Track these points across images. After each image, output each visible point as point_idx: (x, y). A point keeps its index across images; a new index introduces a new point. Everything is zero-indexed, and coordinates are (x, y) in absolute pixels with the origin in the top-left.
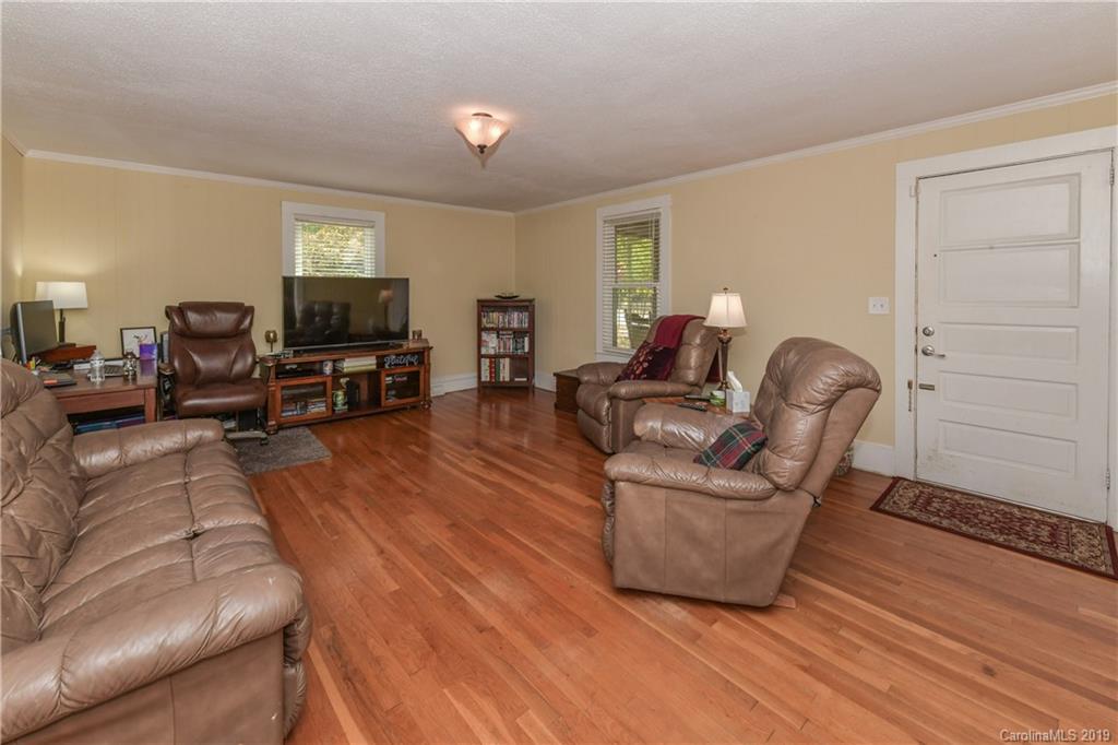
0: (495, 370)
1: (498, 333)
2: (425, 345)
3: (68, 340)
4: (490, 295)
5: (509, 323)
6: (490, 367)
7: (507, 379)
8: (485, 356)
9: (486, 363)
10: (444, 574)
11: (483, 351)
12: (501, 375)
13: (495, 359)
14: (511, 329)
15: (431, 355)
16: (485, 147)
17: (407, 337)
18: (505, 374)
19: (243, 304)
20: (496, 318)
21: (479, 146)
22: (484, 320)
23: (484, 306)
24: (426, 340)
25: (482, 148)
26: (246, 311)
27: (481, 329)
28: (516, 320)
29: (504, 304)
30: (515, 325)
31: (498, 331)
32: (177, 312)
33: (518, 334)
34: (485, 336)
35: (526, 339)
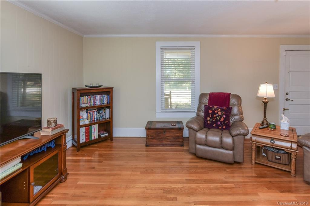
0: (88, 133)
1: (87, 110)
5: (94, 102)
6: (86, 133)
7: (97, 137)
8: (82, 126)
9: (83, 130)
11: (81, 123)
12: (93, 136)
13: (88, 127)
14: (95, 106)
18: (95, 135)
23: (83, 93)
30: (98, 103)
31: (87, 109)
33: (100, 108)
35: (107, 110)
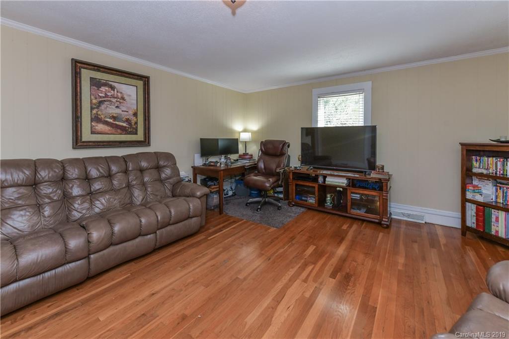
0: (483, 218)
2: (382, 177)
6: (478, 214)
7: (501, 235)
8: (472, 201)
9: (473, 209)
12: (493, 228)
13: (486, 208)
17: (374, 169)
18: (498, 228)
19: (283, 141)
22: (476, 165)
26: (284, 145)
27: (468, 174)
34: (476, 181)
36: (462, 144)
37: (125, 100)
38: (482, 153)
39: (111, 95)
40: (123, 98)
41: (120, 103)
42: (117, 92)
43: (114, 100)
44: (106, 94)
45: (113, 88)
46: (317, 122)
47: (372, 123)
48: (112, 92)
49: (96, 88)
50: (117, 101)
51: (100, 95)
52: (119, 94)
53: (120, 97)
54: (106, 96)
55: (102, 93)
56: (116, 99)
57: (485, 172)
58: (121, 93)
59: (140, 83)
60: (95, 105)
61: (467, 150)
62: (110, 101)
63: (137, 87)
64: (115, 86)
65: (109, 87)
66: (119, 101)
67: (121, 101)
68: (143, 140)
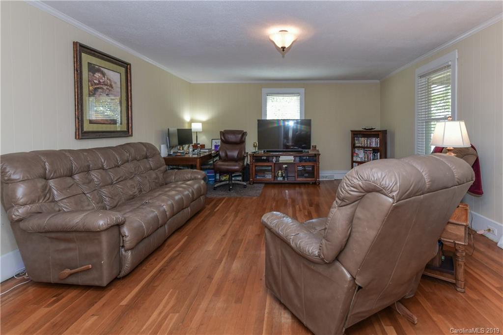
1: (364, 149)
2: (316, 153)
3: (198, 142)
4: (359, 128)
5: (371, 144)
8: (356, 162)
10: (229, 252)
11: (355, 159)
14: (370, 148)
15: (320, 157)
16: (285, 48)
17: (310, 148)
19: (242, 131)
20: (362, 141)
21: (282, 48)
22: (356, 142)
23: (356, 134)
24: (318, 151)
25: (283, 48)
26: (244, 134)
27: (354, 147)
28: (374, 142)
29: (368, 133)
30: (374, 145)
32: (223, 134)
33: (375, 151)
34: (357, 151)
35: (379, 153)
36: (352, 131)
37: (112, 88)
38: (358, 136)
39: (103, 82)
40: (111, 86)
41: (110, 90)
42: (107, 79)
43: (105, 87)
44: (99, 81)
45: (104, 74)
46: (266, 116)
47: (305, 117)
48: (103, 78)
49: (92, 74)
50: (107, 89)
51: (95, 81)
52: (109, 81)
53: (109, 85)
54: (100, 83)
55: (96, 80)
56: (106, 87)
57: (361, 145)
58: (110, 80)
59: (123, 70)
60: (92, 92)
61: (354, 134)
62: (102, 88)
63: (120, 73)
64: (106, 72)
65: (101, 74)
66: (108, 89)
67: (110, 88)
68: (125, 130)
